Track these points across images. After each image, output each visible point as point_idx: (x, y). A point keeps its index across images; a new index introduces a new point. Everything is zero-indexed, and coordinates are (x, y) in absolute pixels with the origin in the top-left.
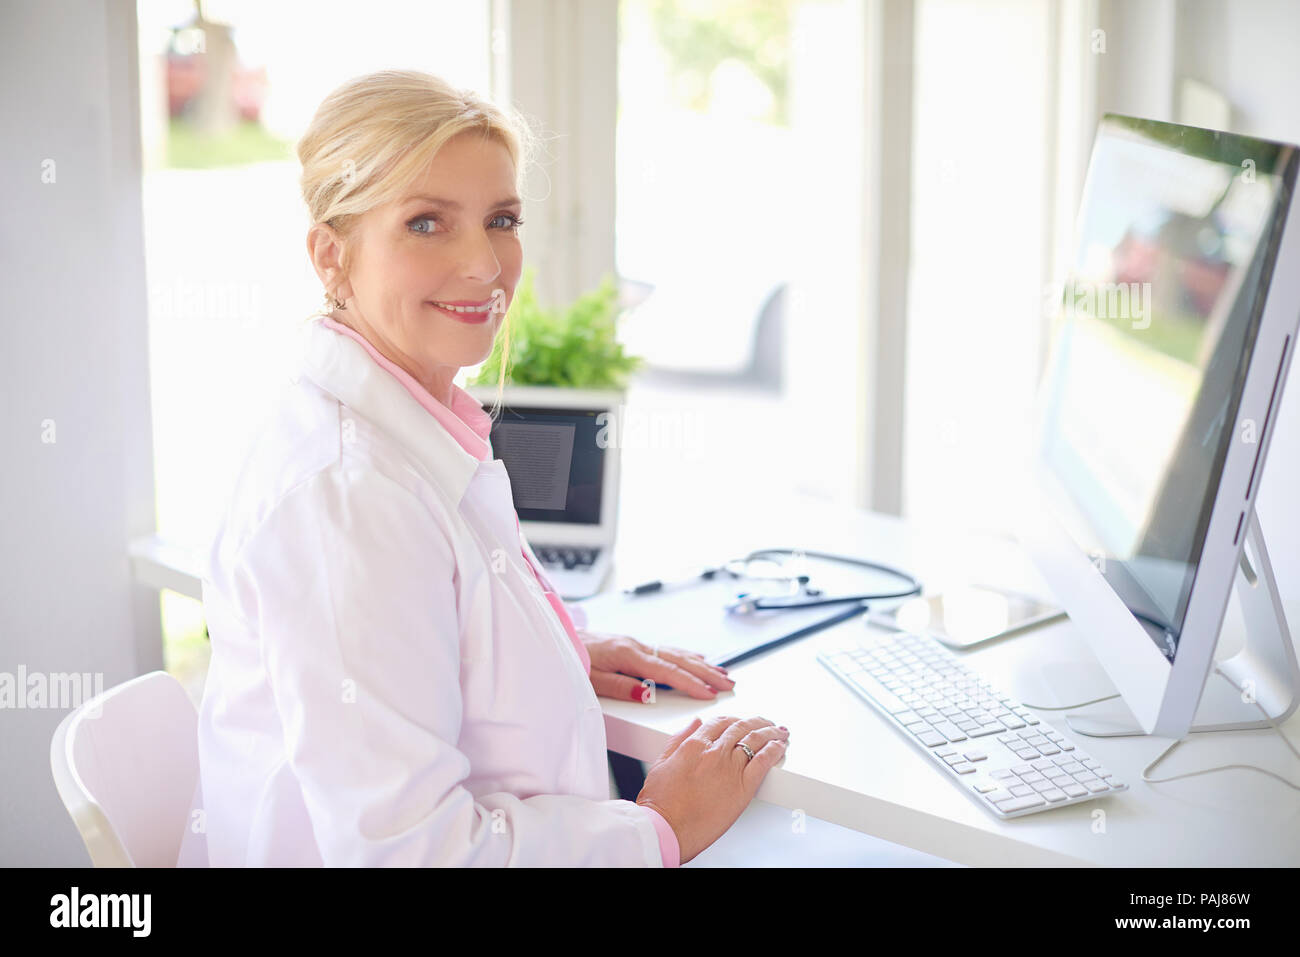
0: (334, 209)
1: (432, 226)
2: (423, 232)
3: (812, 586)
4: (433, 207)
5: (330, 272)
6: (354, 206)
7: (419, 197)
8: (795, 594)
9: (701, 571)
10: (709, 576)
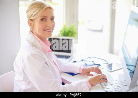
0: (31, 18)
1: (44, 20)
2: (43, 20)
3: (94, 62)
4: (44, 17)
5: (31, 26)
6: (34, 18)
7: (42, 16)
8: (92, 63)
9: (81, 60)
10: (82, 60)
